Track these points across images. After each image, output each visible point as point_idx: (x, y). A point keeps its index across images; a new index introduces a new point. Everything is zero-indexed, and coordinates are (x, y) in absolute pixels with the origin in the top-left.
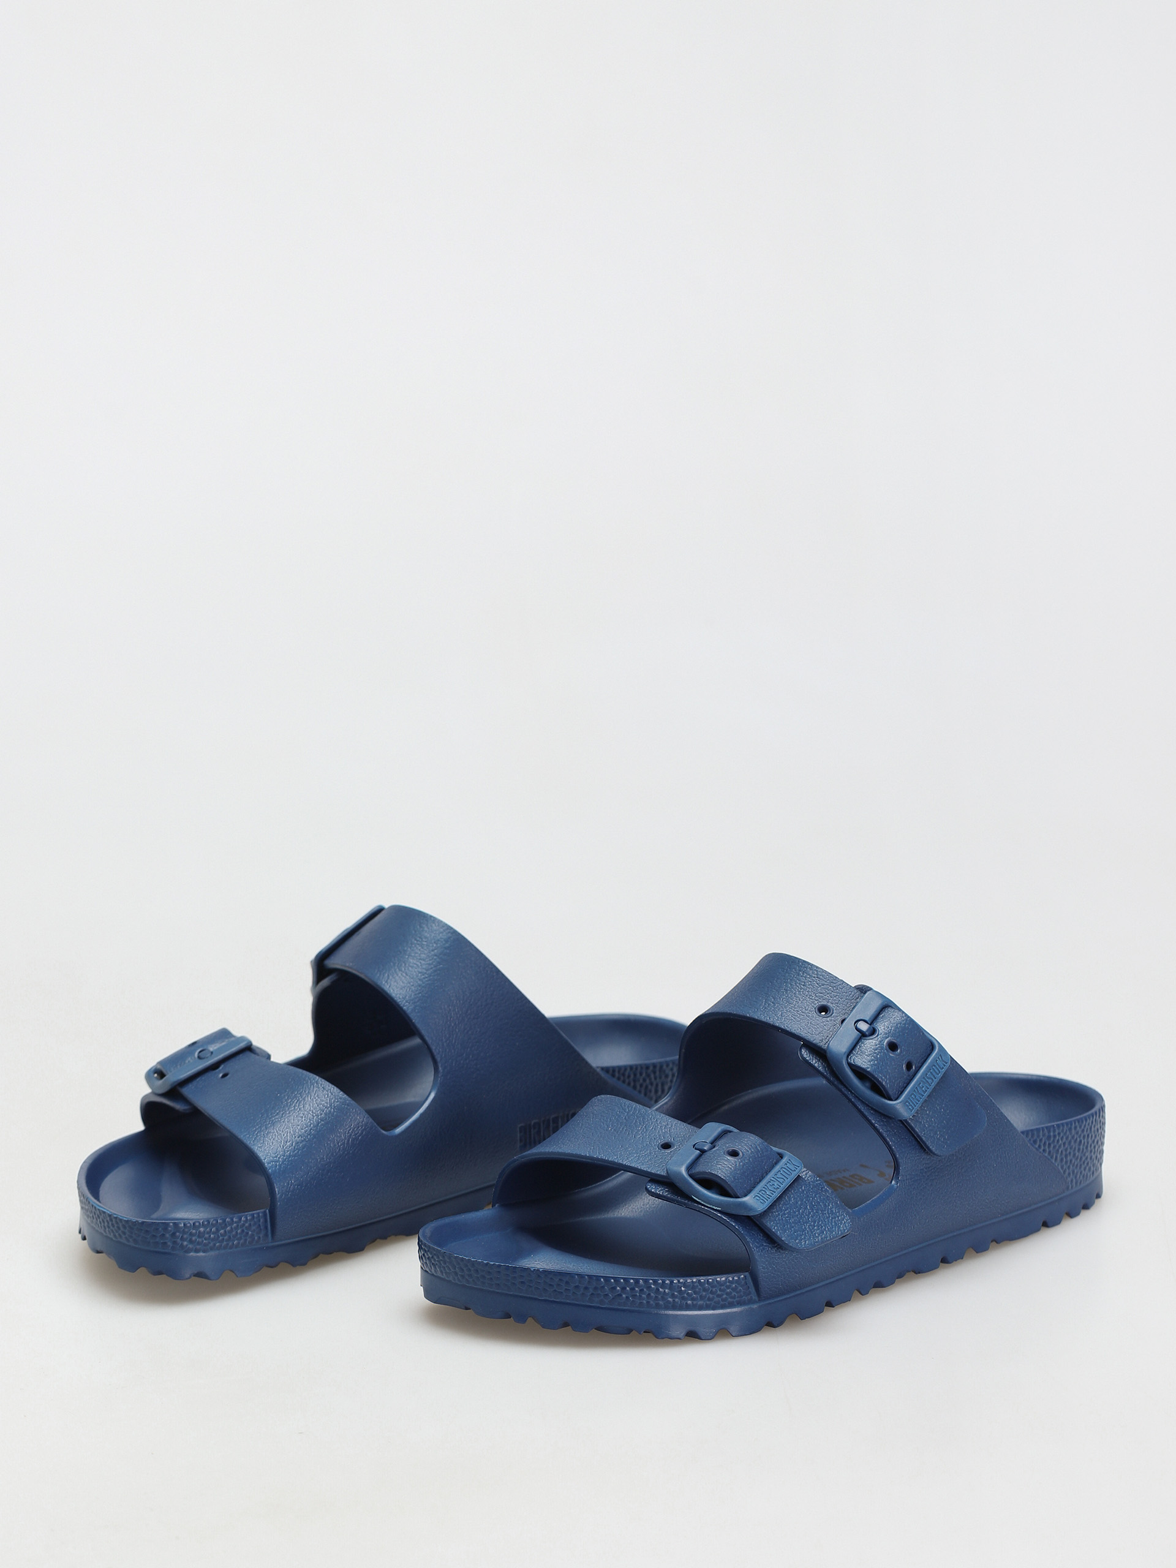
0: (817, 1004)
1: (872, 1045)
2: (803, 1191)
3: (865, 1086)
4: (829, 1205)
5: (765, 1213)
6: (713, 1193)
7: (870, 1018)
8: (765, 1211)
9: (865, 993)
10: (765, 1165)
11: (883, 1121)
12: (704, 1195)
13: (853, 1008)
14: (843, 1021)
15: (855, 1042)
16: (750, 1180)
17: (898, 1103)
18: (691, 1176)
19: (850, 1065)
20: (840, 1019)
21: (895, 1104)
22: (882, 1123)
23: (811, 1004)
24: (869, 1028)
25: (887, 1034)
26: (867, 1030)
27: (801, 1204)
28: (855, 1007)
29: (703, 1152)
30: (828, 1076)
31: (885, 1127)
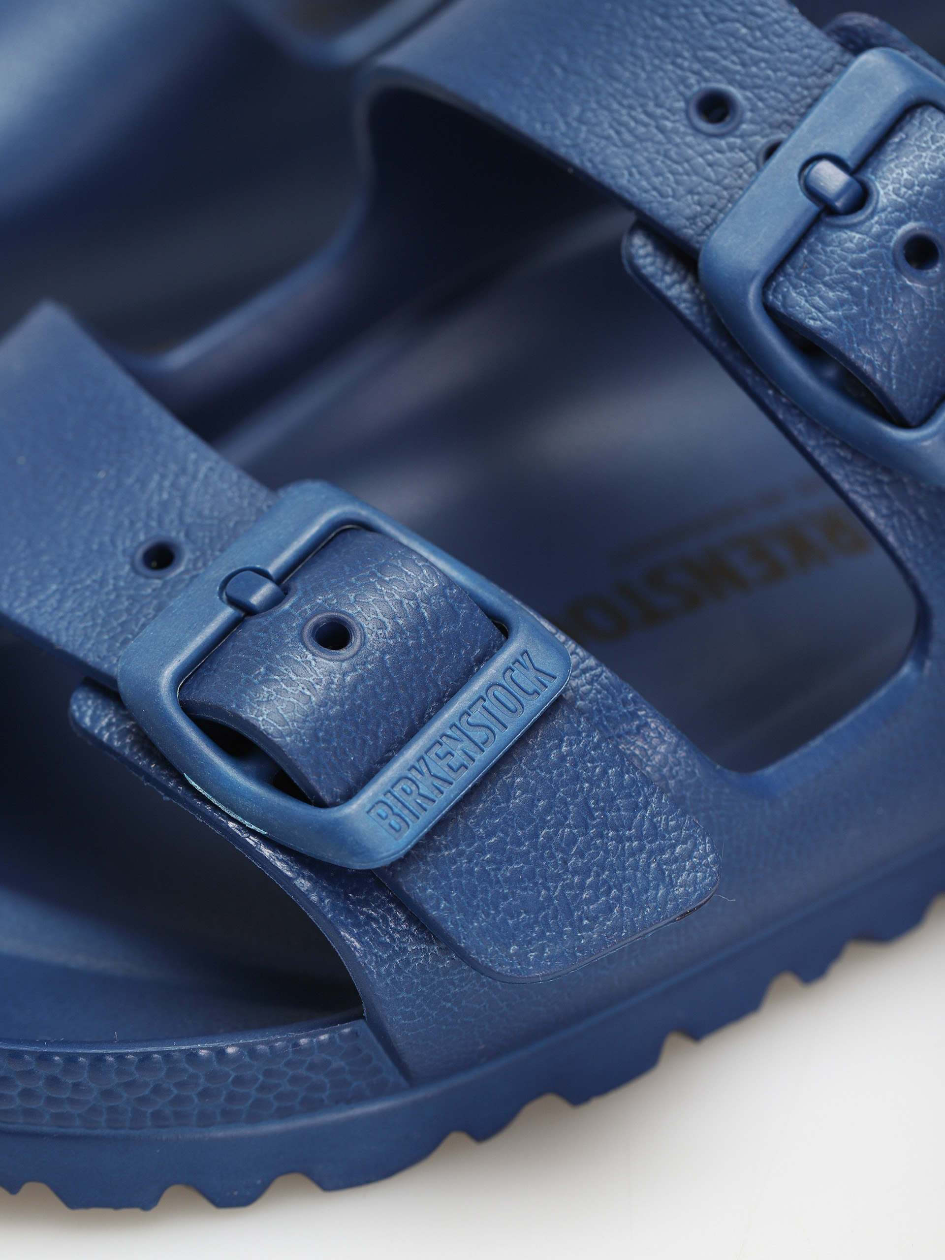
0: (696, 87)
1: (849, 251)
2: (562, 758)
3: (821, 379)
4: (647, 804)
5: (408, 859)
6: (246, 774)
7: (853, 153)
8: (408, 855)
9: (857, 51)
10: (437, 671)
11: (879, 483)
12: (219, 775)
13: (810, 107)
14: (771, 150)
15: (794, 235)
16: (375, 736)
17: (925, 438)
18: (187, 708)
19: (770, 311)
20: (761, 142)
21: (917, 440)
22: (873, 490)
23: (676, 85)
24: (848, 186)
25: (906, 210)
26: (839, 195)
27: (548, 810)
28: (816, 100)
29: (247, 612)
30: (707, 331)
31: (885, 502)
